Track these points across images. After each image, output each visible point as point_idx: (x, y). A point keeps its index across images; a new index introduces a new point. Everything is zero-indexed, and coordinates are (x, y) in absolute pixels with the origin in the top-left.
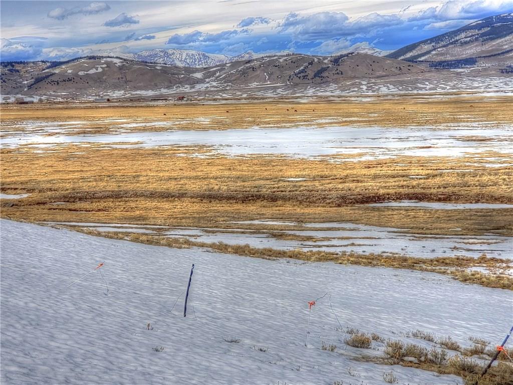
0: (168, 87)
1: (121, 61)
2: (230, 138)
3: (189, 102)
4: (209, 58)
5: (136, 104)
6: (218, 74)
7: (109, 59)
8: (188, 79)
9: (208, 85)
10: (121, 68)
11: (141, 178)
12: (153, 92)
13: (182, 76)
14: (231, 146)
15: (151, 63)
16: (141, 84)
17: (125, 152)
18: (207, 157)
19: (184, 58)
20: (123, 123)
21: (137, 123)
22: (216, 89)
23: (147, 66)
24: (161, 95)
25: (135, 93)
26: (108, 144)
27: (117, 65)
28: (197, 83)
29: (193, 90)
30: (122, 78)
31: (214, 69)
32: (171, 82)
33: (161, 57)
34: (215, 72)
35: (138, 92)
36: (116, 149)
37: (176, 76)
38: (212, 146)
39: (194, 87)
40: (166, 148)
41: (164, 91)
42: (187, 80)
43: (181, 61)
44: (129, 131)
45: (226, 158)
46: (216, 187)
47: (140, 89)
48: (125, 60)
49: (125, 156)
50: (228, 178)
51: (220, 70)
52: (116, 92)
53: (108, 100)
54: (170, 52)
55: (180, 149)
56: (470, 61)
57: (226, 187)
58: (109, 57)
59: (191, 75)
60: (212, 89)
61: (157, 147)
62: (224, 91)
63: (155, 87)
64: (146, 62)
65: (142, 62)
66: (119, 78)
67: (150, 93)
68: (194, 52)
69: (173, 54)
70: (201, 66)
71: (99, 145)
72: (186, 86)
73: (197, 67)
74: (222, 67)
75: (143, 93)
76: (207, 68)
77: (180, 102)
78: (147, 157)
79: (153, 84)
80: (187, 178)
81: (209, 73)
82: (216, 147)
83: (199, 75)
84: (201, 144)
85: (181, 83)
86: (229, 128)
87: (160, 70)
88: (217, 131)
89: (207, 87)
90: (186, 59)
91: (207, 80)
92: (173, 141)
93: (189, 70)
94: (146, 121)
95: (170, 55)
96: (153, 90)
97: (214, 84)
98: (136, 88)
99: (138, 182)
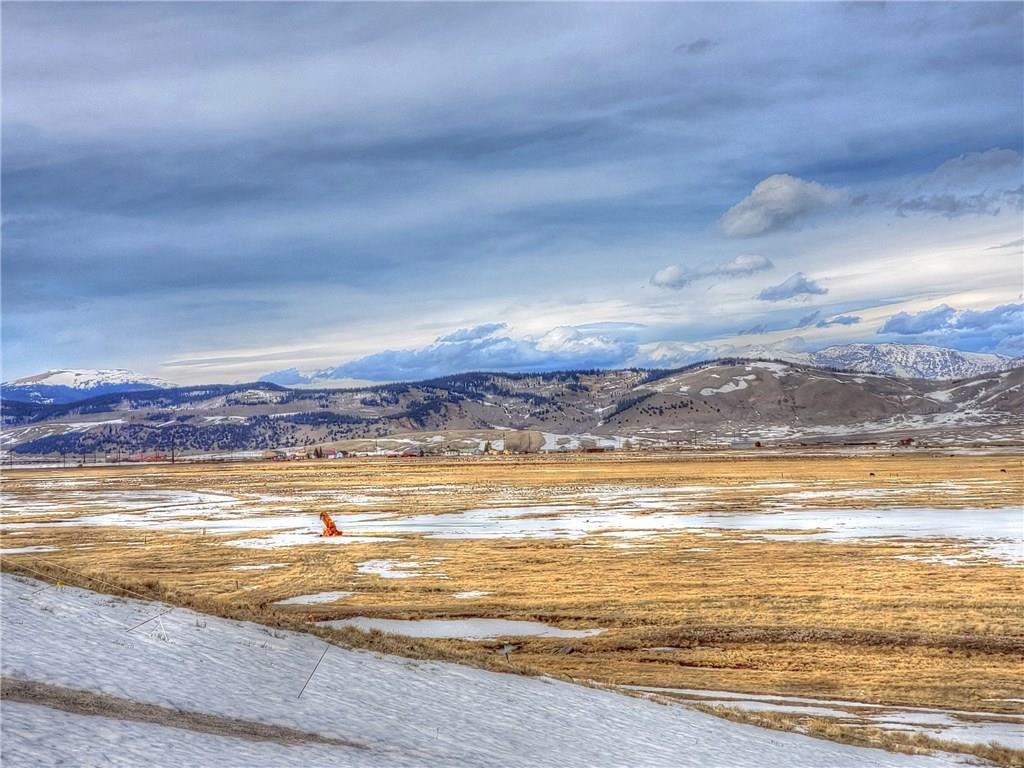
0: (879, 420)
1: (785, 367)
2: (1010, 524)
3: (921, 449)
4: (963, 360)
5: (811, 453)
6: (982, 393)
7: (760, 365)
8: (921, 403)
9: (962, 415)
10: (783, 382)
11: (824, 604)
12: (848, 430)
13: (908, 397)
14: (1011, 542)
15: (844, 371)
16: (825, 413)
17: (792, 549)
18: (961, 563)
19: (911, 361)
20: (787, 491)
21: (815, 491)
22: (978, 424)
23: (835, 376)
24: (865, 435)
25: (809, 430)
26: (758, 532)
27: (776, 376)
28: (939, 411)
29: (930, 425)
30: (786, 401)
31: (976, 383)
32: (884, 411)
33: (864, 360)
34: (975, 390)
35: (817, 429)
36: (773, 542)
37: (896, 397)
38: (972, 540)
39: (931, 420)
40: (874, 542)
41: (870, 427)
42: (918, 405)
43: (906, 366)
44: (800, 507)
45: (1000, 566)
46: (981, 626)
47: (823, 422)
48: (792, 365)
49: (792, 557)
50: (1005, 607)
51: (987, 386)
52: (774, 428)
53: (758, 444)
54: (883, 348)
55: (905, 544)
57: (1001, 627)
58: (760, 360)
59: (926, 395)
60: (970, 424)
61: (855, 541)
62: (995, 427)
63: (853, 417)
64: (834, 370)
65: (826, 368)
66: (780, 402)
67: (842, 431)
68: (932, 349)
69: (890, 352)
70: (946, 377)
71: (738, 535)
72: (916, 417)
73: (940, 378)
74: (991, 378)
75: (828, 430)
76: (959, 381)
77: (904, 450)
78: (836, 560)
79: (847, 412)
80: (918, 605)
81: (963, 391)
82: (979, 543)
83: (942, 396)
84: (947, 536)
85: (905, 410)
86: (1007, 504)
87: (863, 384)
88: (981, 510)
89: (961, 420)
90: (916, 363)
91: (960, 405)
92: (891, 528)
93: (922, 386)
94: (834, 486)
95: (884, 355)
96: (846, 425)
97: (975, 413)
98: (814, 422)
99: (818, 610)
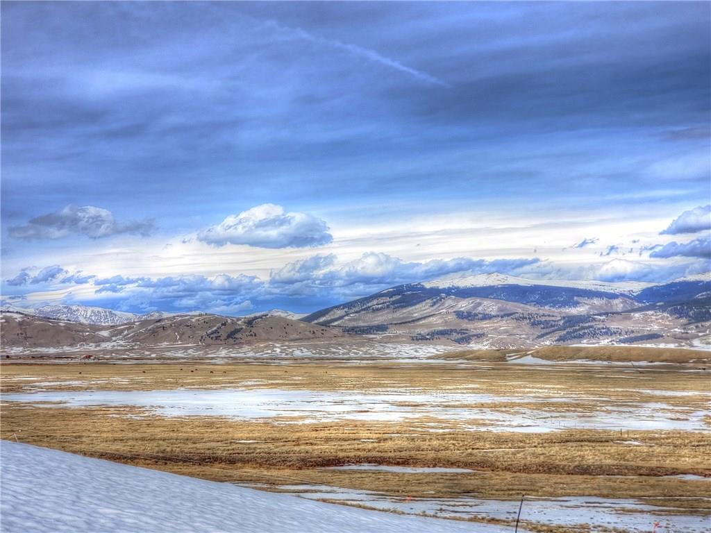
0: (71, 345)
1: (21, 316)
2: (159, 399)
3: (96, 361)
4: (116, 315)
5: (39, 362)
6: (126, 332)
7: (8, 314)
8: (93, 337)
9: (115, 343)
10: (21, 324)
11: (84, 439)
12: (55, 350)
13: (87, 333)
14: (163, 407)
15: (54, 319)
16: (42, 341)
17: (51, 412)
18: (143, 418)
19: (88, 315)
20: (35, 382)
21: (49, 382)
22: (123, 348)
23: (50, 322)
24: (64, 353)
25: (34, 350)
26: (29, 403)
27: (17, 320)
28: (103, 341)
29: (98, 349)
30: (22, 334)
31: (122, 327)
32: (74, 340)
33: (64, 313)
34: (122, 331)
35: (38, 349)
36: (40, 409)
37: (81, 334)
38: (143, 407)
39: (99, 346)
40: (94, 408)
41: (67, 349)
42: (93, 338)
43: (85, 318)
44: (44, 390)
45: (163, 420)
46: (169, 449)
47: (42, 346)
48: (26, 315)
49: (53, 416)
50: (176, 440)
51: (128, 329)
52: (14, 348)
53: (8, 357)
54: (74, 308)
55: (110, 409)
56: (381, 328)
57: (178, 449)
58: (8, 312)
59: (97, 333)
60: (119, 348)
61: (83, 407)
62: (130, 350)
63: (58, 344)
64: (49, 318)
65: (44, 317)
66: (18, 334)
67: (52, 351)
68: (100, 309)
69: (78, 310)
70: (107, 324)
71: (18, 404)
72: (91, 344)
73: (103, 324)
74: (130, 325)
75: (44, 350)
76: (114, 326)
77: (87, 361)
78: (78, 417)
79: (55, 341)
80: (133, 439)
81: (115, 331)
82: (148, 408)
83: (105, 333)
84: (130, 405)
85: (85, 340)
86: (154, 389)
87: (64, 326)
88: (141, 392)
89: (114, 346)
90: (91, 316)
91: (114, 338)
92: (99, 401)
93: (95, 328)
94: (58, 379)
95: (74, 311)
96: (54, 347)
97: (121, 342)
98: (36, 345)
99: (82, 443)
